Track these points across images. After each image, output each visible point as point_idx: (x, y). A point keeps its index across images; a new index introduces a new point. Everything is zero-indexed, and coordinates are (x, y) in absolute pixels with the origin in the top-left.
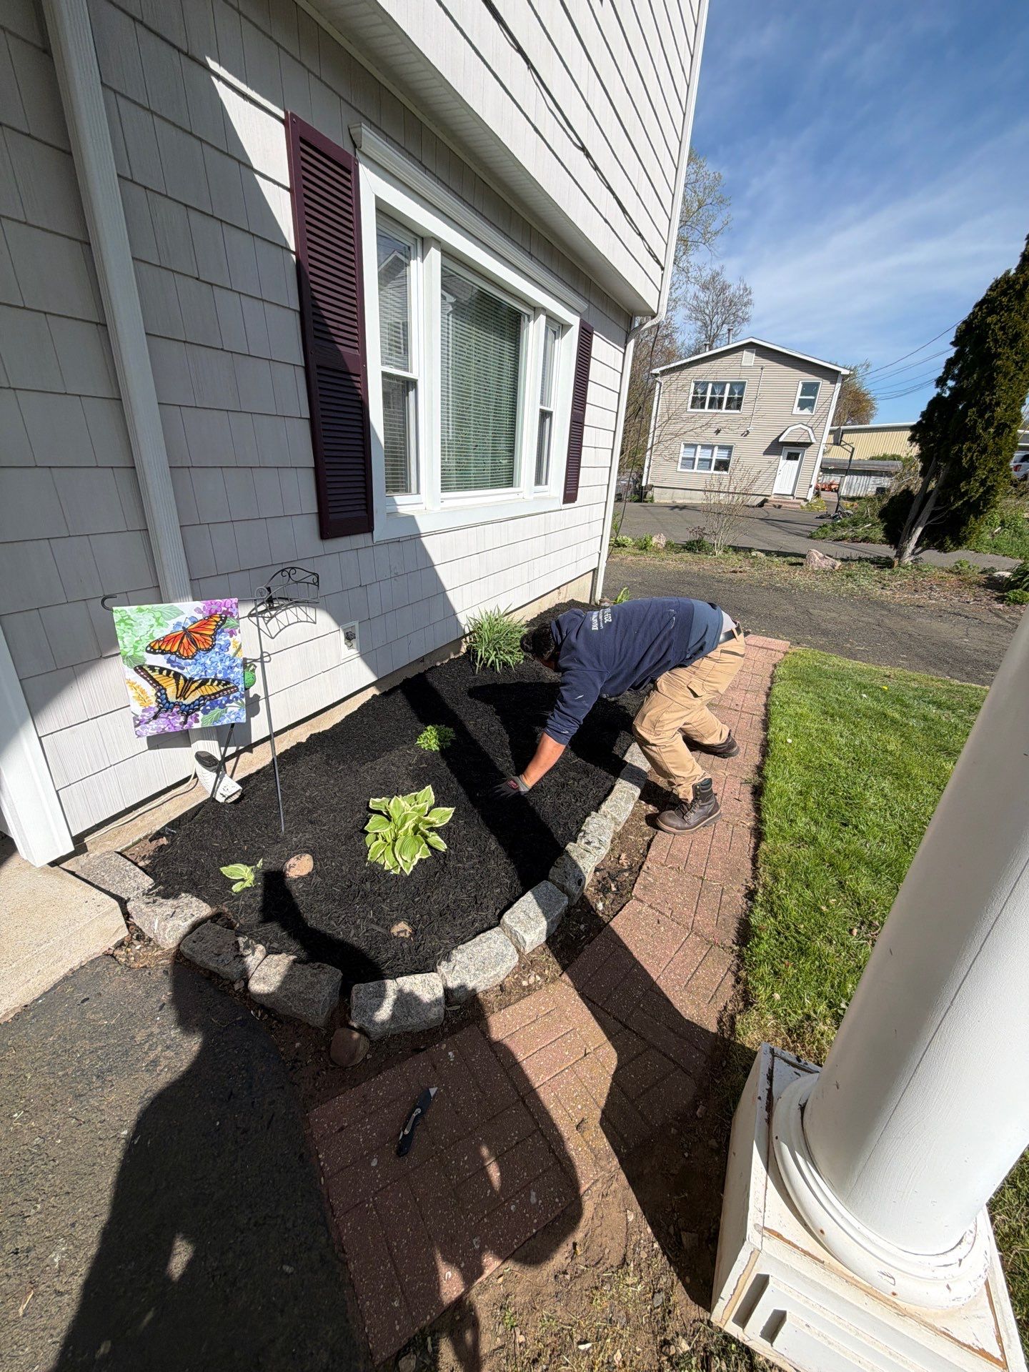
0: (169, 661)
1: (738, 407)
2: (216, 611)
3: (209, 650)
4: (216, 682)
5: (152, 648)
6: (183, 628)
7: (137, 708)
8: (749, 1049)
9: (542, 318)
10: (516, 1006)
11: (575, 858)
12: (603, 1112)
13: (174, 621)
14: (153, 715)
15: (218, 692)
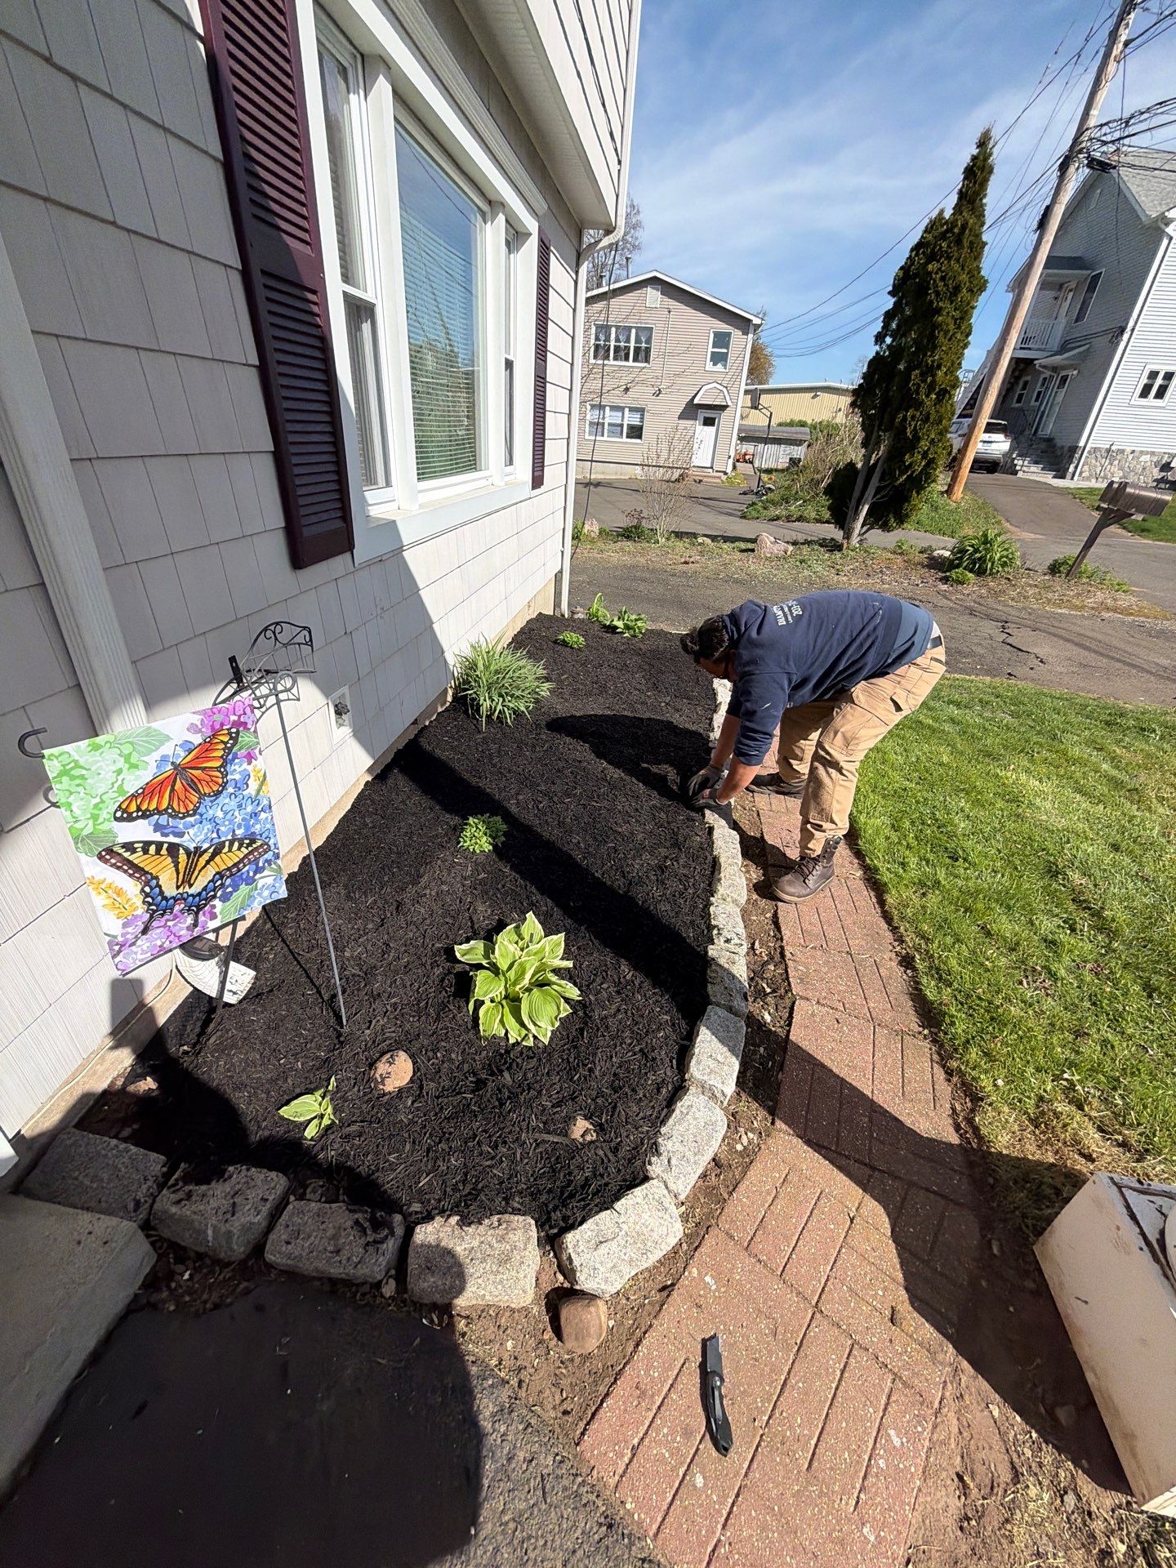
0: (158, 827)
1: (647, 360)
2: (222, 725)
3: (218, 794)
4: (236, 845)
5: (124, 811)
6: (173, 763)
7: (113, 925)
8: (1007, 1155)
9: (501, 218)
10: (746, 1182)
11: (726, 966)
12: (907, 1289)
13: (157, 755)
14: (142, 927)
15: (241, 860)
